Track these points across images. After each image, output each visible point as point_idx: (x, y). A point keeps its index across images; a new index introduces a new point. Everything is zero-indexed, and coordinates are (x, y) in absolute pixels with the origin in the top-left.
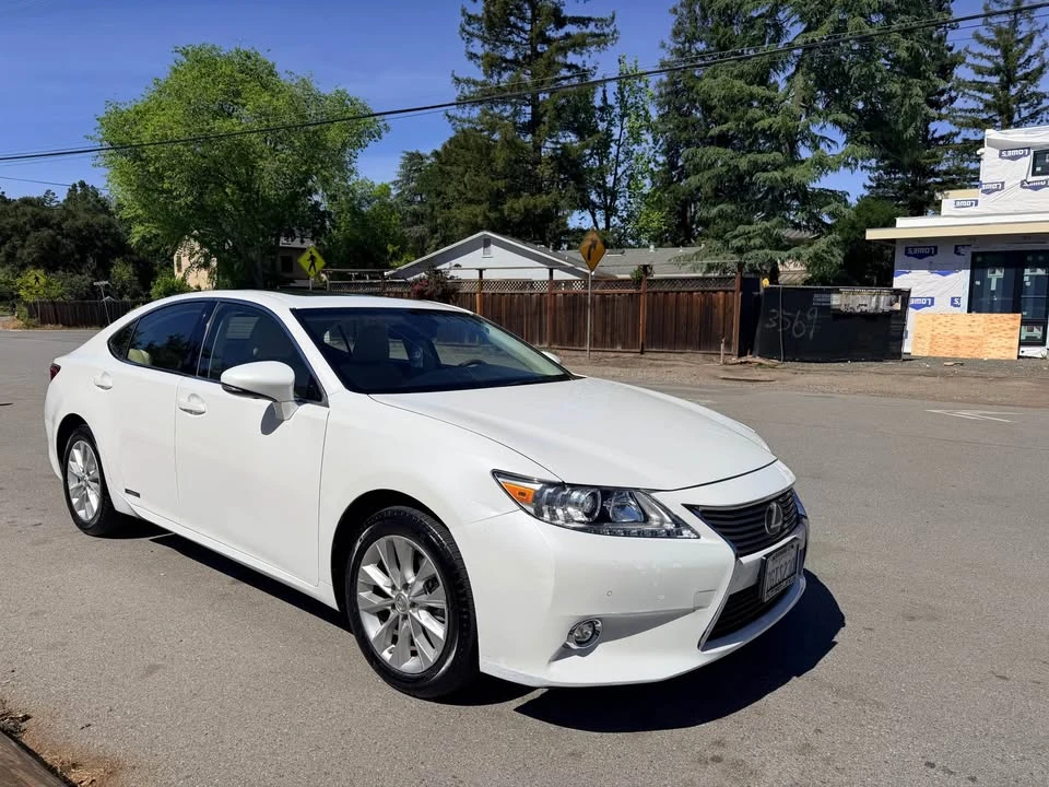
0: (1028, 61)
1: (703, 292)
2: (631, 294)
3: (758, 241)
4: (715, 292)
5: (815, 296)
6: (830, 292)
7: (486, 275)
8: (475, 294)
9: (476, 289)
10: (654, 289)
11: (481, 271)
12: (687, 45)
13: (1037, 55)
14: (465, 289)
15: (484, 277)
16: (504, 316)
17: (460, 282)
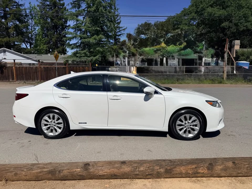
0: (118, 20)
1: (82, 67)
2: (64, 67)
3: (83, 55)
4: (85, 67)
5: (106, 68)
6: (109, 67)
7: (16, 61)
8: (13, 67)
9: (13, 65)
10: (70, 66)
11: (14, 60)
12: (44, 2)
13: (119, 19)
14: (8, 66)
15: (15, 62)
16: (24, 73)
17: (6, 63)
